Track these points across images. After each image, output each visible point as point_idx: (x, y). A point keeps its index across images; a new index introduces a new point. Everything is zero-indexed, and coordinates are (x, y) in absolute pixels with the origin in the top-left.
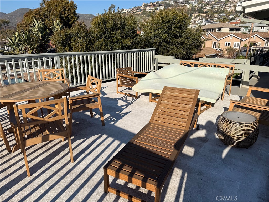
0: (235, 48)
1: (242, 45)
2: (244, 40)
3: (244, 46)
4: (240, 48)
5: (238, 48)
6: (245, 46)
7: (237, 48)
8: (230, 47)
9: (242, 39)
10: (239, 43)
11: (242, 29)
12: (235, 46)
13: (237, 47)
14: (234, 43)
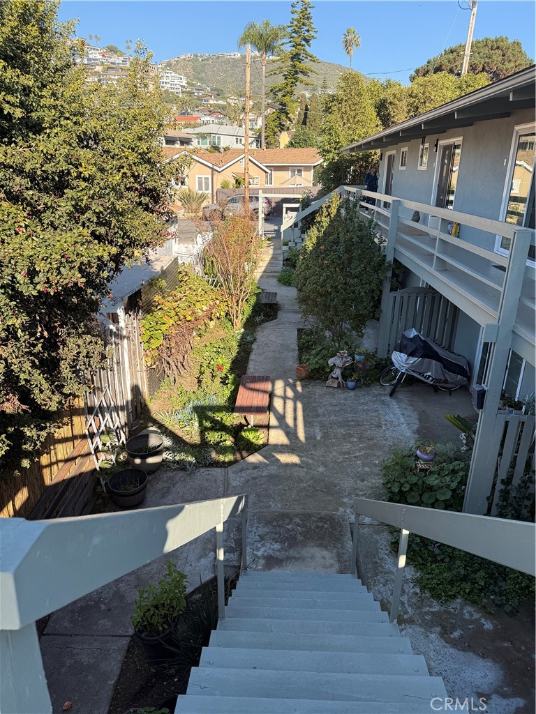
0: (201, 192)
1: (218, 186)
2: (220, 170)
3: (223, 187)
4: (215, 194)
5: (210, 191)
6: (225, 185)
7: (207, 192)
8: (187, 191)
9: (215, 167)
10: (210, 177)
11: (195, 142)
12: (200, 188)
13: (207, 189)
14: (197, 176)
